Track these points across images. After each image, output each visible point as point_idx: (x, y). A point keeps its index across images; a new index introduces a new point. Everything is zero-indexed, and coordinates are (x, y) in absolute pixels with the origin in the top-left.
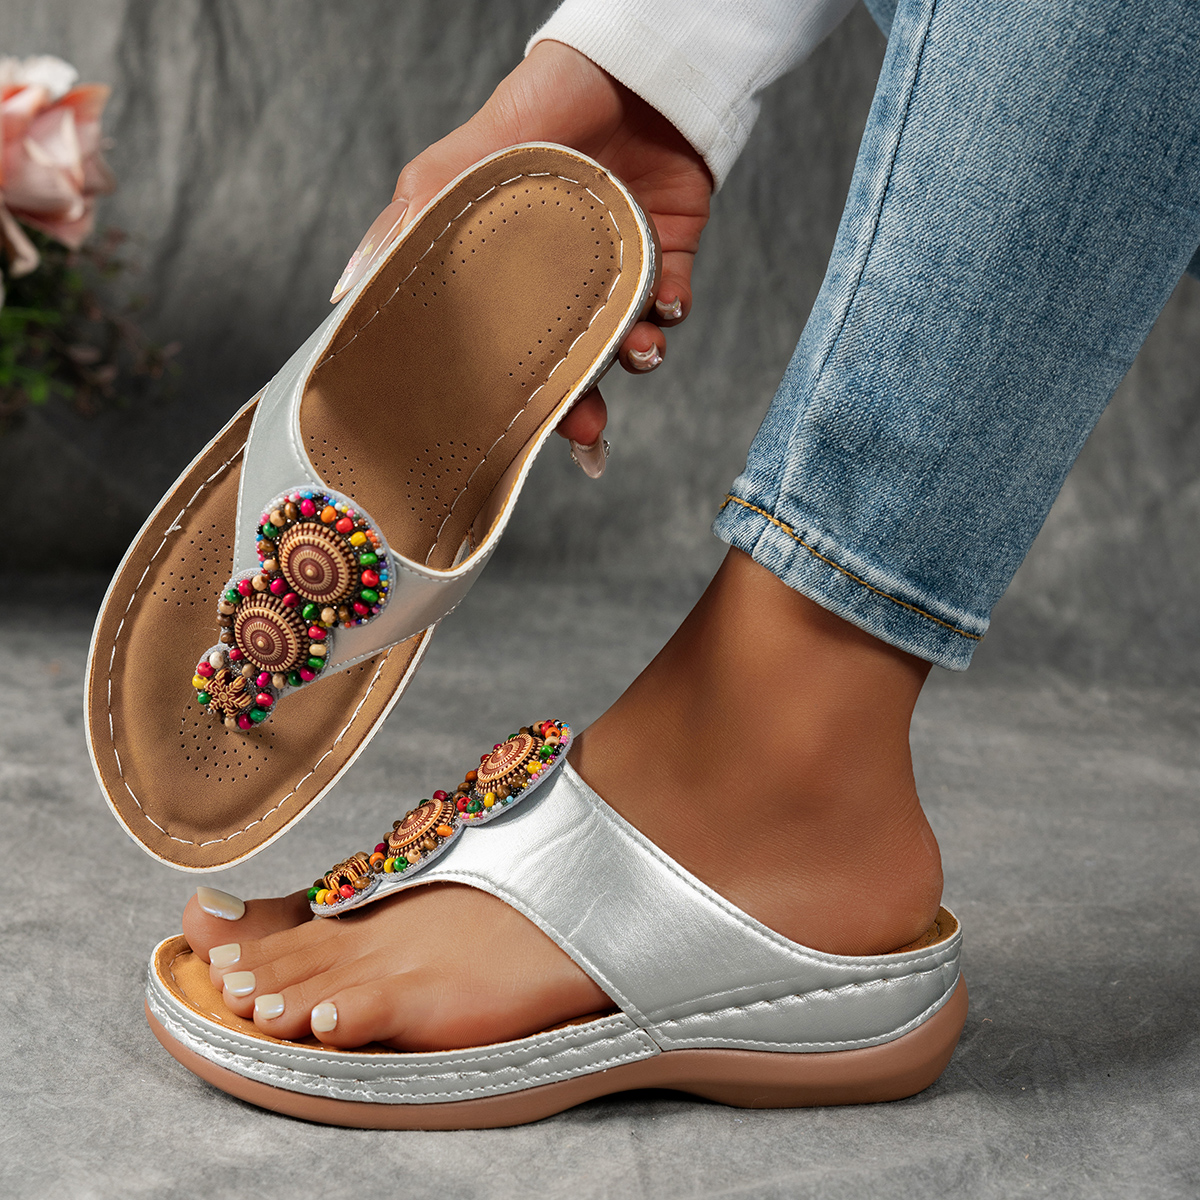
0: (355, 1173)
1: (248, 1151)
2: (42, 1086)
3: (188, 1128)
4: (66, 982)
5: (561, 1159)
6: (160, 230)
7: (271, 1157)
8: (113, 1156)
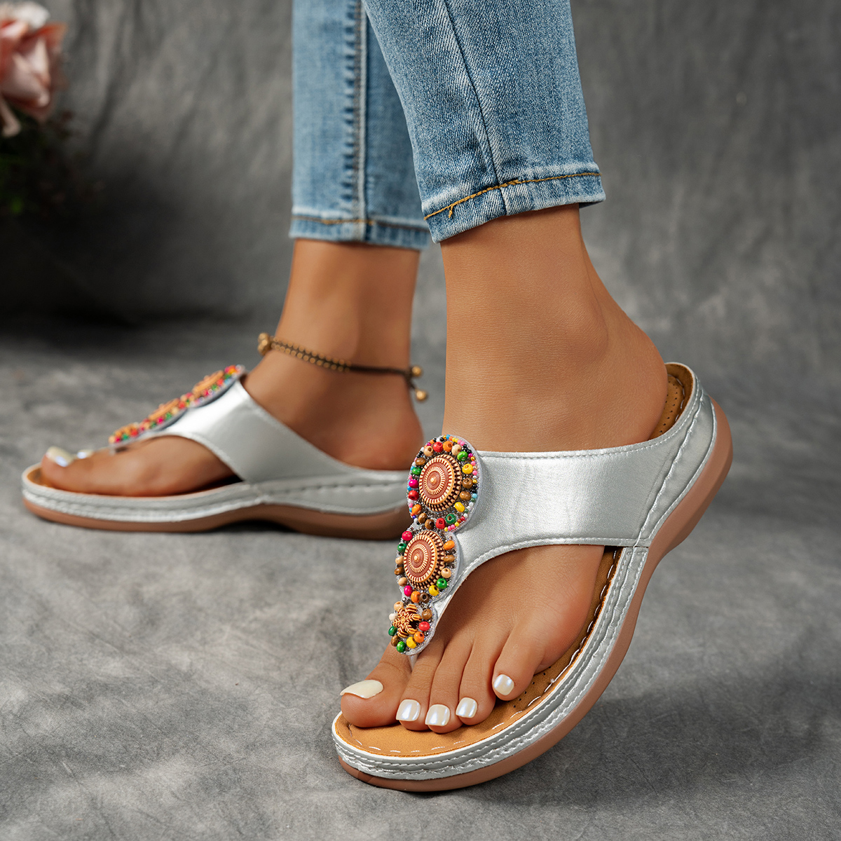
1: (114, 674)
3: (80, 659)
5: (298, 688)
8: (34, 673)
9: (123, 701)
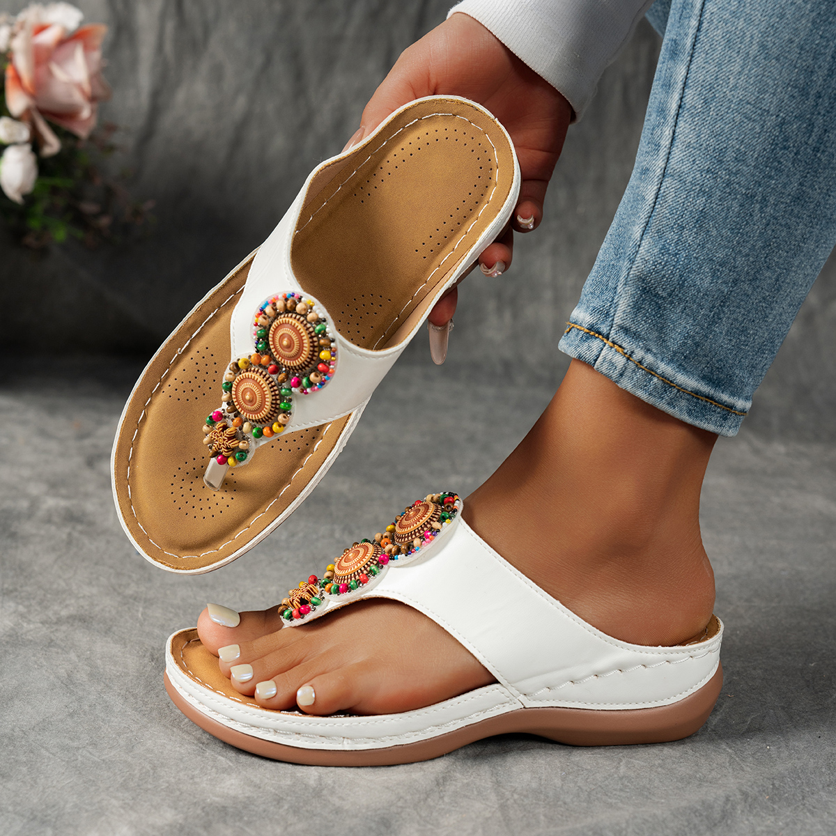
0: (307, 811)
1: (232, 793)
2: (87, 742)
3: (190, 776)
4: (99, 662)
5: (446, 799)
6: (139, 122)
7: (248, 798)
8: (140, 797)
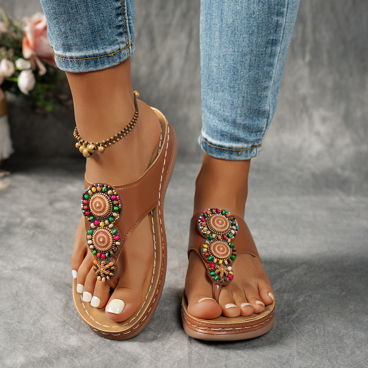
0: (103, 352)
1: (72, 344)
2: (17, 321)
3: (56, 336)
7: (79, 346)
8: (32, 345)
9: (74, 360)
